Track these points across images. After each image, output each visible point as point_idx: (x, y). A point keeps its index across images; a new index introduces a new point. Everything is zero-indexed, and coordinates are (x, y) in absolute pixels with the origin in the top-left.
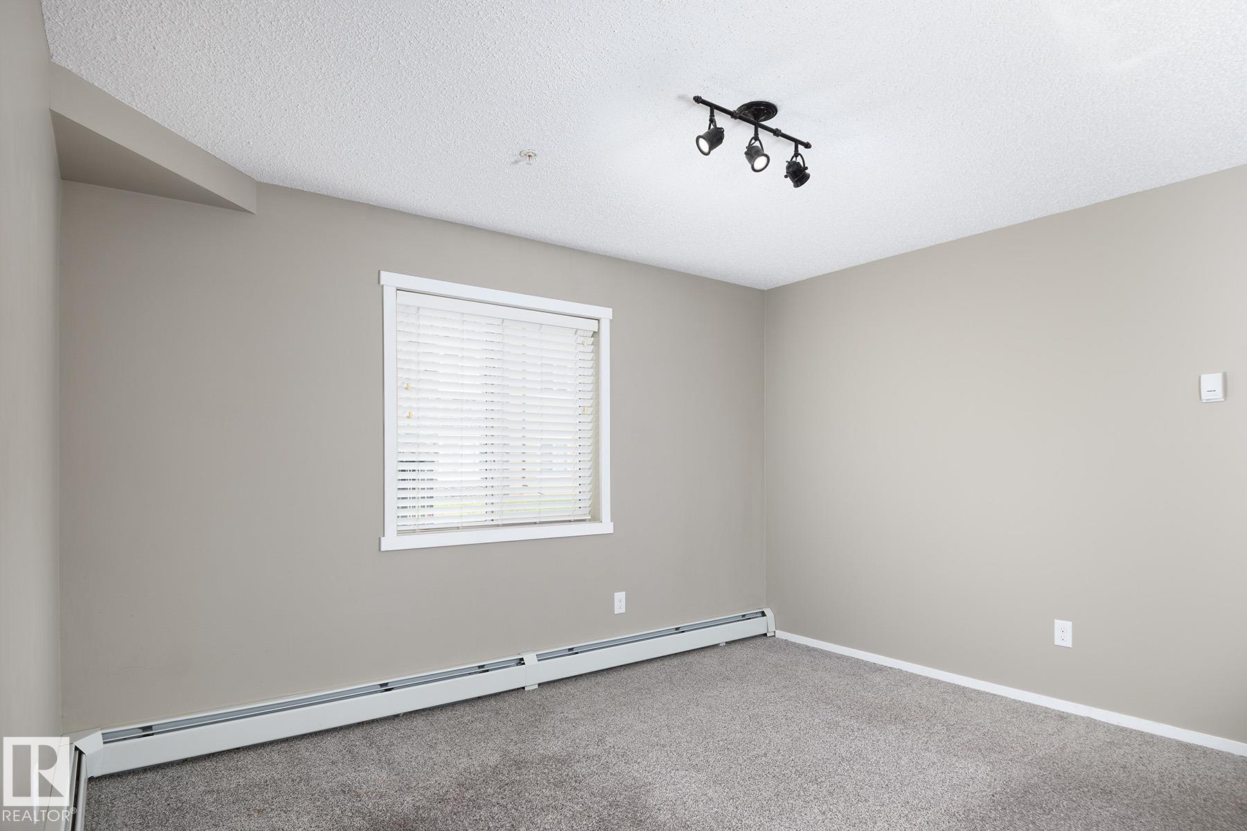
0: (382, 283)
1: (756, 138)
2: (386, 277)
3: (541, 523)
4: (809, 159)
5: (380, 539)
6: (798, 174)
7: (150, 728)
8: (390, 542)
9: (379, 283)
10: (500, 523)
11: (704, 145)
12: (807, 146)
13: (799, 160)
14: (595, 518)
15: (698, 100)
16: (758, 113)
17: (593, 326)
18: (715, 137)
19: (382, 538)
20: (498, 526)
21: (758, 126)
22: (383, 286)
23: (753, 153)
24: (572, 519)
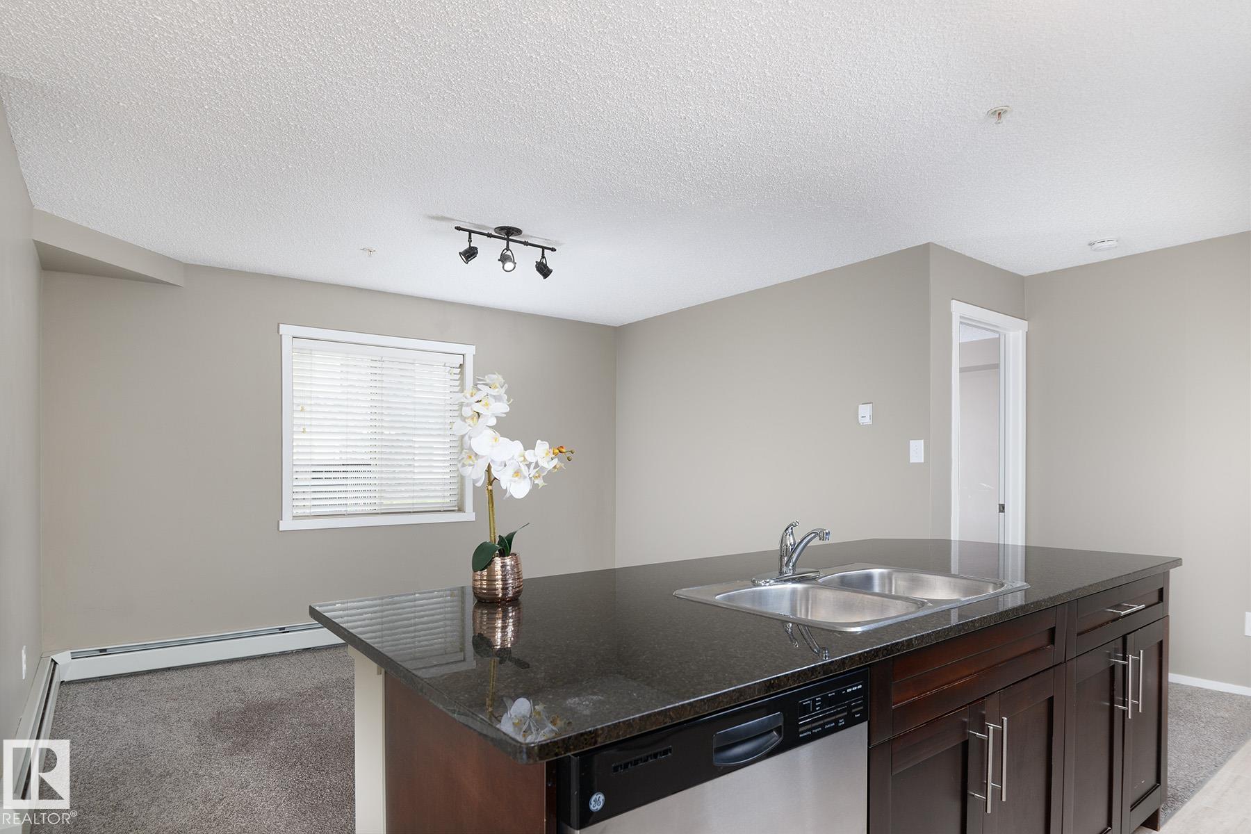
0: (281, 333)
1: (508, 249)
2: (284, 329)
3: (414, 512)
4: (551, 260)
5: (278, 522)
6: (544, 270)
7: (105, 650)
8: (286, 524)
9: (278, 332)
10: (379, 512)
11: (464, 258)
12: (553, 250)
13: (545, 260)
14: (461, 509)
15: (457, 229)
16: (508, 233)
17: (459, 360)
18: (470, 254)
19: (280, 521)
20: (378, 514)
21: (508, 240)
22: (281, 336)
23: (504, 259)
24: (442, 509)
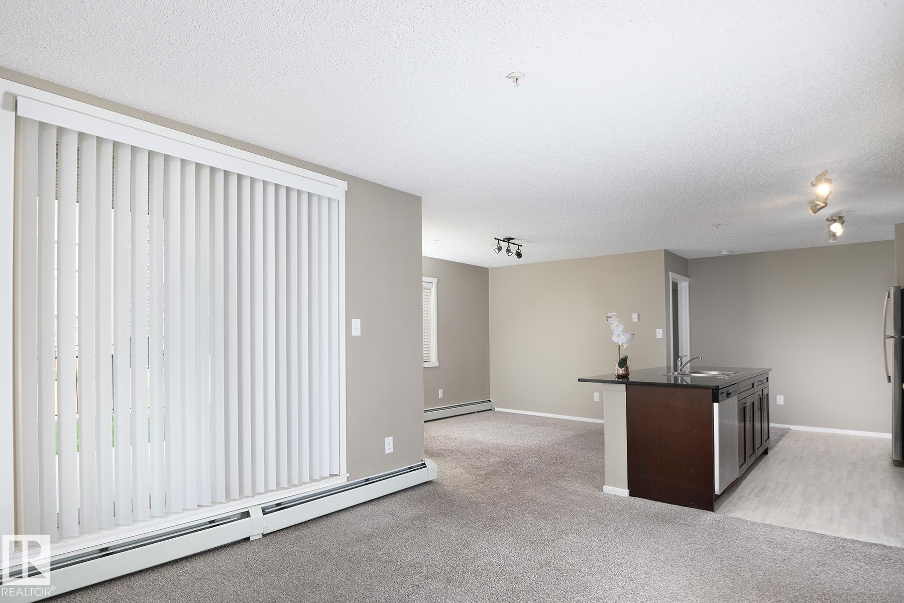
1: (509, 246)
4: (522, 250)
6: (519, 255)
11: (497, 251)
12: (521, 246)
13: (519, 251)
14: (431, 360)
15: (496, 239)
16: (509, 240)
17: (430, 285)
18: (500, 249)
21: (509, 243)
23: (508, 251)
